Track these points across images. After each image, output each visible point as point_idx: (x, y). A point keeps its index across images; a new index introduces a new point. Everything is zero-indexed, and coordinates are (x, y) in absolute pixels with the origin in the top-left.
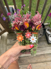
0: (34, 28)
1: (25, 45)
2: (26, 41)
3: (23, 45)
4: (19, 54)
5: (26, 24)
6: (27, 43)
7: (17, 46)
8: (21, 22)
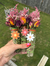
0: (32, 24)
1: (20, 44)
2: (22, 39)
3: (18, 43)
4: (13, 53)
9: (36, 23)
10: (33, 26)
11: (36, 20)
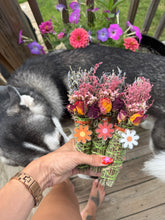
0: (123, 117)
5: (105, 104)
6: (96, 150)
7: (71, 151)
8: (93, 98)
9: (135, 116)
10: (127, 121)
11: (136, 110)
